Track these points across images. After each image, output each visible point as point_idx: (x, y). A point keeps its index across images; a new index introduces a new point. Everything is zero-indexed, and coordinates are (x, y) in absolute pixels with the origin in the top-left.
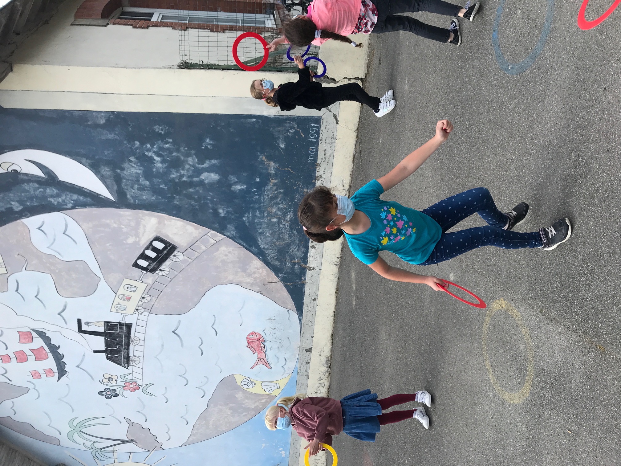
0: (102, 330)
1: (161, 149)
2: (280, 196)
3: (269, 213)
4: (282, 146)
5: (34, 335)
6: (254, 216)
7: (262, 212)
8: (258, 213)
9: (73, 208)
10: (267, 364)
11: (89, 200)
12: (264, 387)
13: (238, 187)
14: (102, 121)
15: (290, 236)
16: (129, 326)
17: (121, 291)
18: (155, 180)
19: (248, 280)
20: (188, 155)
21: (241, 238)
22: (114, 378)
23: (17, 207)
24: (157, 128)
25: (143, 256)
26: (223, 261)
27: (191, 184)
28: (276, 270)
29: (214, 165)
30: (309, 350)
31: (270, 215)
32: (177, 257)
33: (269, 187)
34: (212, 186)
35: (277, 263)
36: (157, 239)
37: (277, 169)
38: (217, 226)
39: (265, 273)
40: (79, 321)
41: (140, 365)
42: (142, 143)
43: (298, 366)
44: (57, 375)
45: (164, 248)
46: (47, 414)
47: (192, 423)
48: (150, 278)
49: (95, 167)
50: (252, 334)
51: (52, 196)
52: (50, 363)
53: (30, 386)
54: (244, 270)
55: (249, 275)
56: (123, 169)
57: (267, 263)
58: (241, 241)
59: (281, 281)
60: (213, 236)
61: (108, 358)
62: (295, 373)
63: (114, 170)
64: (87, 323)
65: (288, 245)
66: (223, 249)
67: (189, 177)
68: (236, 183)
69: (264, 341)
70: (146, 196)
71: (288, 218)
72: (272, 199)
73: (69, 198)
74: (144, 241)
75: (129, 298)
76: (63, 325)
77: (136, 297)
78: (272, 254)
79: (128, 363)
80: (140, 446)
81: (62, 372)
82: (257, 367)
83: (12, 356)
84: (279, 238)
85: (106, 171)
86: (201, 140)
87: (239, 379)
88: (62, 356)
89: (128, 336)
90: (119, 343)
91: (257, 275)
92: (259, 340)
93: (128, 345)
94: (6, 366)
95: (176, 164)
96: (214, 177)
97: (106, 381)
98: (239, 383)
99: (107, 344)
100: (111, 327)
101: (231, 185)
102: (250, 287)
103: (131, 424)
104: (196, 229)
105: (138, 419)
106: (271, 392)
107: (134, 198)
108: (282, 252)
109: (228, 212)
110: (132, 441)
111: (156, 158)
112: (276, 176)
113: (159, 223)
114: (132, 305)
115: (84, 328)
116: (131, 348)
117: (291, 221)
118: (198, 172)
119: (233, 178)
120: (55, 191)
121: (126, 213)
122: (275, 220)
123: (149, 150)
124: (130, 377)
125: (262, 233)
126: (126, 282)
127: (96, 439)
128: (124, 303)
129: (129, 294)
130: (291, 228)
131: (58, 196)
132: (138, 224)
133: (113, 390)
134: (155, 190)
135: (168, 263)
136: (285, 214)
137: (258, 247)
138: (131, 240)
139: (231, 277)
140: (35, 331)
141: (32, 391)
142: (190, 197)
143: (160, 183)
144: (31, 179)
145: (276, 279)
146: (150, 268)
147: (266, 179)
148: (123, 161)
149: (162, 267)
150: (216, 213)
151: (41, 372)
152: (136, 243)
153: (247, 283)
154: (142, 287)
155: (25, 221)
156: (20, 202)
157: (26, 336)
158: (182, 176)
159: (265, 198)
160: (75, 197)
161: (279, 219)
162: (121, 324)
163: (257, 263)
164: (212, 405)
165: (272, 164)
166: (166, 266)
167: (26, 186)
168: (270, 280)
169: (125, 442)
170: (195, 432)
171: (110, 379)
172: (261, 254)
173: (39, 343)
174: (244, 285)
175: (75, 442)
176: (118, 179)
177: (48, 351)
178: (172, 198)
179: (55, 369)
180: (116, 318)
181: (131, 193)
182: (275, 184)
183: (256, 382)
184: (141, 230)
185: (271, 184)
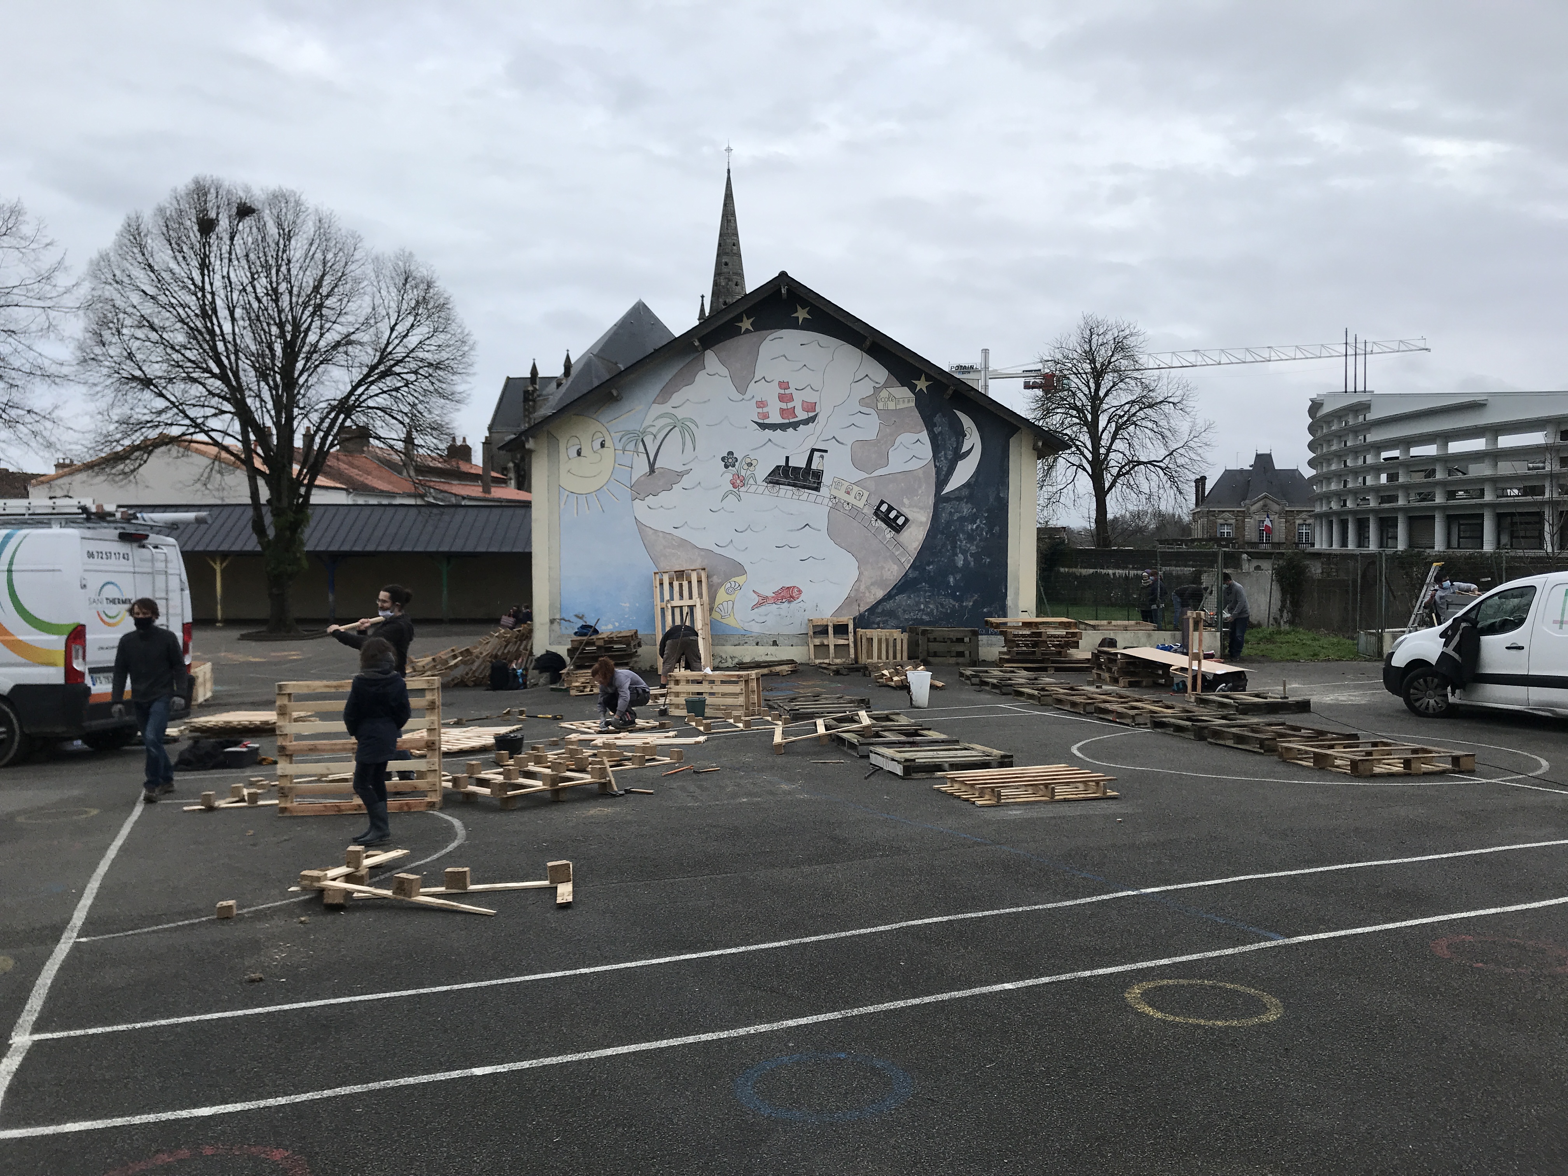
0: (814, 467)
1: (982, 529)
2: (944, 610)
3: (929, 602)
4: (985, 610)
5: (811, 414)
6: (926, 591)
7: (930, 597)
8: (928, 594)
9: (936, 466)
10: (759, 605)
11: (942, 477)
12: (725, 604)
13: (951, 580)
14: (1001, 495)
15: (906, 619)
16: (817, 489)
17: (856, 489)
18: (958, 523)
19: (862, 588)
20: (977, 546)
21: (906, 581)
22: (752, 468)
23: (937, 430)
24: (997, 529)
25: (890, 509)
26: (883, 568)
27: (954, 547)
28: (872, 610)
29: (970, 563)
30: (775, 643)
31: (927, 604)
32: (889, 534)
33: (951, 601)
34: (952, 561)
35: (879, 610)
36: (907, 520)
37: (967, 607)
38: (918, 564)
39: (869, 600)
40: (826, 451)
41: (766, 492)
42: (986, 518)
43: (753, 634)
44: (761, 421)
45: (898, 525)
46: (705, 402)
47: (675, 532)
48: (869, 511)
49: (967, 485)
50: (800, 591)
51: (945, 454)
52: (775, 418)
53: (748, 396)
54: (872, 584)
55: (868, 588)
56: (967, 503)
57: (879, 602)
58: (903, 581)
59: (860, 615)
60: (907, 561)
61: (778, 467)
62: (743, 632)
63: (965, 497)
64: (822, 457)
65: (897, 617)
66: (895, 568)
67: (960, 546)
68: (955, 579)
69: (790, 602)
70: (944, 516)
71: (924, 617)
72: (942, 604)
73: (944, 465)
74: (904, 510)
75: (848, 493)
76: (821, 438)
77: (850, 499)
78: (889, 605)
79: (770, 482)
80: (643, 478)
81: (763, 426)
82: (756, 596)
83: (787, 392)
84: (905, 611)
85: (965, 492)
86: (988, 557)
87: (740, 580)
88: (784, 430)
89: (804, 487)
90: (796, 479)
91: (867, 594)
92: (791, 597)
93: (794, 485)
94: (775, 384)
95: (970, 538)
96: (960, 563)
97: (748, 461)
98: (733, 579)
99: (795, 469)
100: (818, 475)
101: (953, 574)
102: (855, 588)
103: (681, 475)
104: (915, 549)
105: (685, 481)
106: (717, 610)
107: (943, 508)
108: (892, 614)
109: (929, 572)
110: (652, 470)
111: (975, 526)
112: (961, 606)
113: (921, 523)
114: (841, 495)
115: (816, 454)
116: (791, 488)
117: (922, 619)
118: (964, 552)
119: (958, 577)
120: (950, 457)
121: (931, 501)
122: (922, 607)
123: (981, 522)
124: (751, 481)
125: (910, 597)
126: (866, 494)
127: (660, 437)
128: (843, 489)
129: (853, 494)
130: (914, 620)
131: (946, 458)
132: (921, 508)
133: (734, 466)
134: (949, 523)
135: (884, 526)
136: (928, 614)
137: (897, 594)
138: (906, 501)
139: (866, 573)
140: (816, 415)
141: (741, 397)
142: (944, 545)
143: (955, 527)
144: (960, 444)
145: (863, 609)
146: (879, 513)
147: (959, 599)
148: (972, 504)
149: (879, 521)
150: (929, 564)
151: (765, 410)
152: (904, 505)
153: (859, 587)
154: (860, 504)
155: (926, 432)
156: (940, 433)
157: (810, 407)
158: (961, 542)
159: (942, 599)
160: (945, 469)
161: (923, 610)
162: (819, 483)
163: (880, 594)
164: (703, 553)
165: (971, 604)
166: (880, 523)
167: (954, 439)
168: (861, 605)
169: (652, 466)
170: (661, 534)
171: (750, 464)
172: (889, 597)
173: (802, 415)
174: (858, 584)
175: (657, 418)
176: (959, 499)
177: (791, 421)
178: (943, 533)
179: (766, 421)
180: (826, 479)
181: (948, 506)
182: (954, 606)
183: (734, 596)
184: (915, 509)
185: (954, 603)
